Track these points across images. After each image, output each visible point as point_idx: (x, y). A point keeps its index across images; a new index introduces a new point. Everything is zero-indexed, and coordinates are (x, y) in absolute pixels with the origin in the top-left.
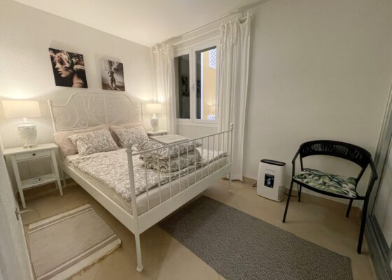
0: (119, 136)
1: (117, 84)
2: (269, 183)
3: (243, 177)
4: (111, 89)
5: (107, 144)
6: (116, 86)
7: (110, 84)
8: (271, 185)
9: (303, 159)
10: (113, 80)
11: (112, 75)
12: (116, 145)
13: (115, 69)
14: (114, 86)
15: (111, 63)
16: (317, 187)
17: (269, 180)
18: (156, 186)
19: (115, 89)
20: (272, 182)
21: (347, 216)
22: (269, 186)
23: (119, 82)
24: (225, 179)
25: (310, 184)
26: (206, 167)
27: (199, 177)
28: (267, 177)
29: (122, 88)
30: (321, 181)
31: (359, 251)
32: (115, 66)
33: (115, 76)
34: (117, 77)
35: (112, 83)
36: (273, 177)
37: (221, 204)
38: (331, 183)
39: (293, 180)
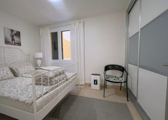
0: (15, 71)
1: (16, 42)
2: (96, 83)
3: (85, 83)
4: (12, 44)
5: (7, 75)
6: (15, 43)
7: (11, 41)
8: (97, 84)
9: (106, 72)
10: (13, 40)
11: (12, 36)
12: (13, 75)
13: (15, 34)
14: (13, 42)
15: (12, 31)
16: (113, 81)
17: (96, 82)
18: (47, 93)
19: (15, 45)
20: (97, 82)
21: (121, 90)
22: (96, 84)
23: (17, 41)
24: (77, 85)
25: (111, 80)
26: (70, 80)
27: (67, 85)
28: (95, 81)
29: (19, 44)
30: (113, 79)
31: (128, 101)
32: (15, 32)
33: (15, 37)
34: (16, 38)
35: (12, 41)
36: (97, 80)
37: (77, 96)
38: (116, 79)
39: (105, 80)
